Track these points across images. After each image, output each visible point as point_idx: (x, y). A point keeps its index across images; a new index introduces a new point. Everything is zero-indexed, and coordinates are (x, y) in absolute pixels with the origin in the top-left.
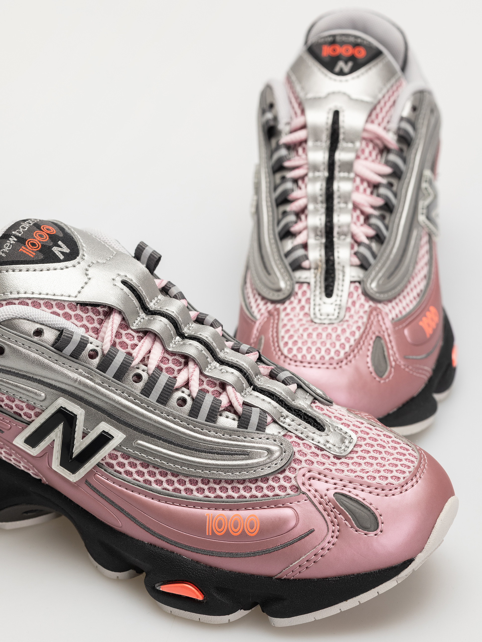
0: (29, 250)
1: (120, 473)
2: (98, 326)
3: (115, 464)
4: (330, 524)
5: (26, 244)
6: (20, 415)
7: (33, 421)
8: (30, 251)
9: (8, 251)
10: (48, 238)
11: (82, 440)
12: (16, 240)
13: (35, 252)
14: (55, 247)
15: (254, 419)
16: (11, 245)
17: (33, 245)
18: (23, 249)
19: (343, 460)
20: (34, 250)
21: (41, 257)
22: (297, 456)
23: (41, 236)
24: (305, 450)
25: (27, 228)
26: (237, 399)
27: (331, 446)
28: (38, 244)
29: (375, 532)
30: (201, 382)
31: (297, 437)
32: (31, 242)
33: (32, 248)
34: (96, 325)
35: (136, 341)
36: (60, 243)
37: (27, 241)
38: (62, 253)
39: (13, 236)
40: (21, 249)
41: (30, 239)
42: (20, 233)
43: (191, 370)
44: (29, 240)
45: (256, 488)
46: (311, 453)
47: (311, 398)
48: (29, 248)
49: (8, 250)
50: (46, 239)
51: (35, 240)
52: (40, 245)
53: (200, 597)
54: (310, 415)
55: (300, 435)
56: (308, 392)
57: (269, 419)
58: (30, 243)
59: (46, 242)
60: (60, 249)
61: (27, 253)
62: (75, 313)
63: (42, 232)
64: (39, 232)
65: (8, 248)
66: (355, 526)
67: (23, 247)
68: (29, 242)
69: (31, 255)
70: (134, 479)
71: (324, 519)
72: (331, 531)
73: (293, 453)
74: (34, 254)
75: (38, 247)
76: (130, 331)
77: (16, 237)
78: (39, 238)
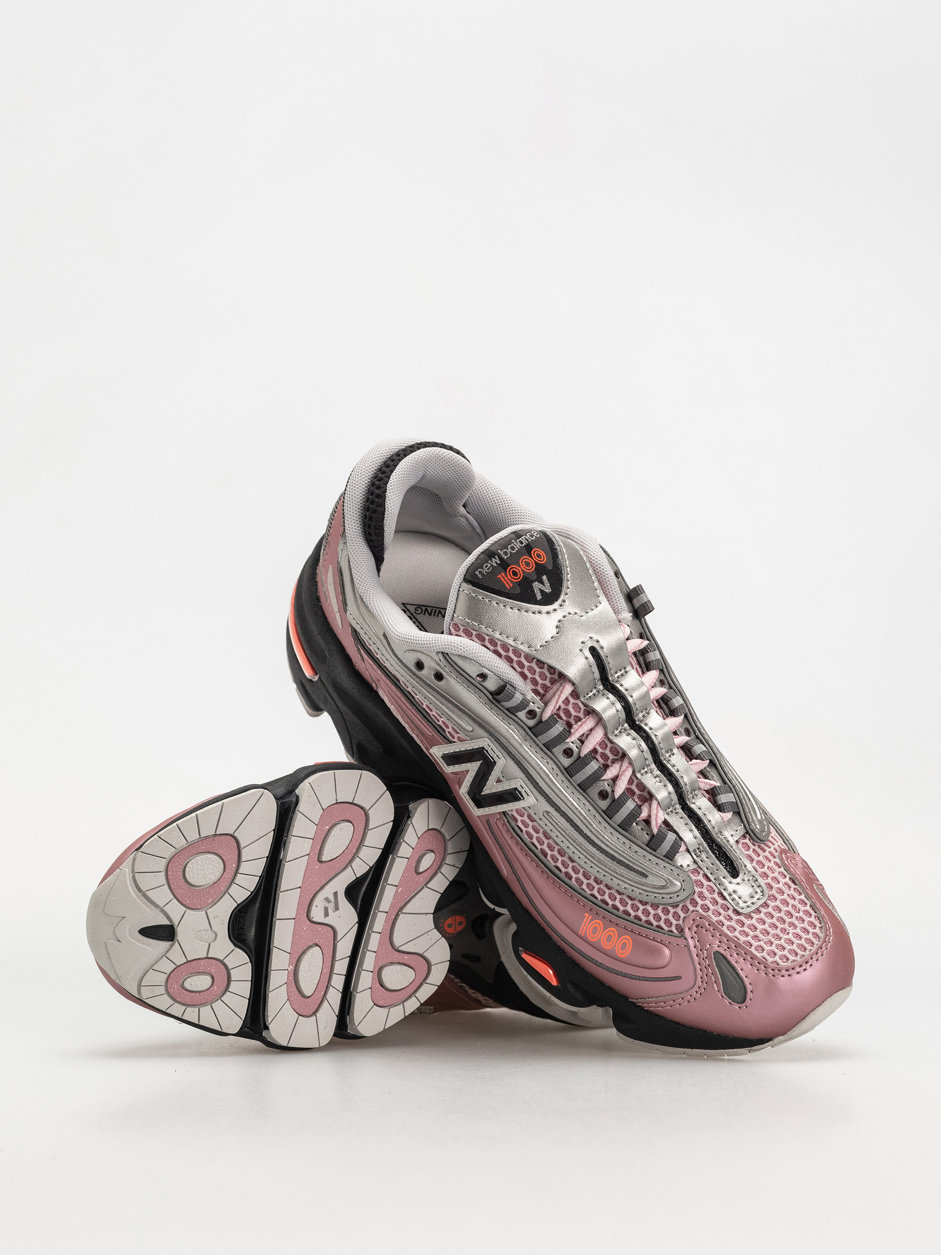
0: (508, 579)
1: (522, 831)
2: (549, 684)
3: (519, 820)
4: (699, 979)
5: (508, 571)
6: (445, 731)
7: (454, 742)
8: (508, 581)
9: (485, 574)
10: (533, 569)
11: (495, 784)
12: (499, 562)
13: (513, 584)
14: (536, 583)
15: (666, 846)
16: (491, 568)
17: (515, 574)
18: (501, 576)
19: (742, 918)
20: (513, 580)
21: (518, 591)
22: (696, 897)
23: (527, 564)
24: (706, 894)
25: (516, 549)
26: (656, 818)
27: (737, 898)
28: (520, 574)
29: (740, 1005)
30: (631, 781)
31: (705, 875)
32: (514, 569)
33: (512, 578)
34: (547, 683)
35: (581, 715)
36: (544, 577)
37: (510, 567)
38: (542, 591)
39: (498, 556)
40: (500, 576)
41: (515, 566)
42: (506, 553)
43: (624, 767)
44: (512, 566)
45: (644, 910)
46: (712, 898)
47: (743, 831)
48: (509, 577)
49: (486, 572)
50: (531, 569)
51: (518, 568)
52: (522, 576)
53: (554, 982)
54: (729, 856)
55: (709, 875)
56: (743, 823)
57: (683, 848)
58: (512, 571)
59: (530, 574)
60: (540, 586)
61: (505, 582)
62: (530, 664)
63: (530, 559)
64: (527, 559)
65: (487, 569)
66: (723, 991)
67: (503, 574)
68: (512, 568)
69: (507, 585)
70: (533, 844)
71: (695, 972)
72: (697, 987)
73: (693, 892)
74: (511, 585)
75: (519, 578)
76: (578, 702)
77: (501, 559)
78: (523, 567)
